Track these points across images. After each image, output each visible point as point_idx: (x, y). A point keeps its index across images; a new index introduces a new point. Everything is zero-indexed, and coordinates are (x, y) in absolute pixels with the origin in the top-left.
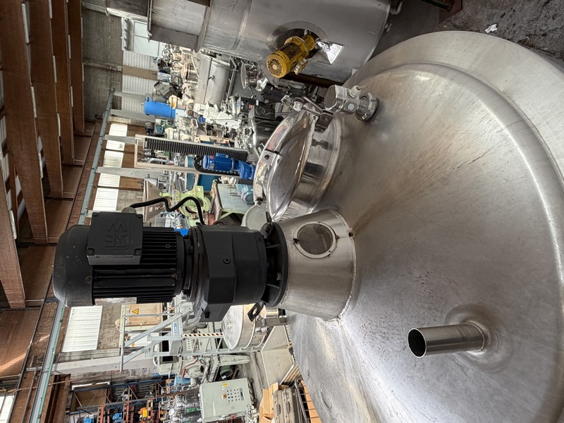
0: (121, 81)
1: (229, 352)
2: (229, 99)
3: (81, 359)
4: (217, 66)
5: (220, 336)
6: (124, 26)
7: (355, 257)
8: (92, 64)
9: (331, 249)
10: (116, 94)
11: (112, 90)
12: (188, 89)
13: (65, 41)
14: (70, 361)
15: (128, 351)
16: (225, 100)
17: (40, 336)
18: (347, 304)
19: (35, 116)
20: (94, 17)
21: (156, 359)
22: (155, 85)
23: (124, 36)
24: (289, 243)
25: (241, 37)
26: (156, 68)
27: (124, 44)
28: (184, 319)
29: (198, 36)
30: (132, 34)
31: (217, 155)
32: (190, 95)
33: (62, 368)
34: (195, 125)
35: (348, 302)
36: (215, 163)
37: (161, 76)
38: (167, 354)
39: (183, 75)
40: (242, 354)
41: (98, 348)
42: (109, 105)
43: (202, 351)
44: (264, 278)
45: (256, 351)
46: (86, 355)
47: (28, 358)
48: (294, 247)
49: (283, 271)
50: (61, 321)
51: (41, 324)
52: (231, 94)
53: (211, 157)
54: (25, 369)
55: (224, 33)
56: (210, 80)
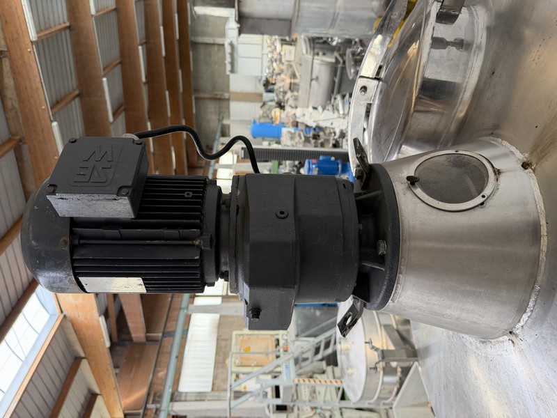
0: (228, 108)
1: (352, 405)
2: (335, 99)
3: (196, 400)
4: (321, 64)
5: (339, 384)
6: (228, 49)
7: (541, 205)
8: (202, 95)
9: (487, 192)
10: (225, 122)
11: (221, 118)
12: (290, 99)
13: (176, 75)
14: (185, 401)
15: (238, 395)
16: (330, 100)
17: (159, 372)
18: (531, 304)
19: (152, 150)
20: (202, 50)
21: (268, 407)
22: (262, 107)
23: (228, 59)
24: (400, 188)
25: (339, 8)
26: (261, 89)
27: (228, 67)
28: (296, 361)
29: (291, 21)
30: (235, 56)
31: (321, 158)
32: (293, 105)
33: (179, 408)
34: (301, 138)
35: (533, 299)
36: (319, 167)
37: (267, 96)
38: (279, 402)
39: (287, 87)
40: (371, 410)
41: (213, 390)
42: (218, 134)
43: (319, 402)
44: (354, 250)
45: (387, 407)
46: (200, 397)
47: (149, 394)
48: (409, 194)
49: (389, 237)
50: (177, 357)
51: (159, 359)
52: (339, 92)
53: (314, 161)
54: (146, 406)
55: (320, 8)
56: (314, 82)
